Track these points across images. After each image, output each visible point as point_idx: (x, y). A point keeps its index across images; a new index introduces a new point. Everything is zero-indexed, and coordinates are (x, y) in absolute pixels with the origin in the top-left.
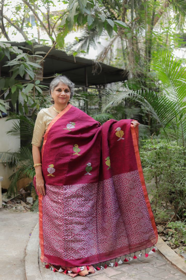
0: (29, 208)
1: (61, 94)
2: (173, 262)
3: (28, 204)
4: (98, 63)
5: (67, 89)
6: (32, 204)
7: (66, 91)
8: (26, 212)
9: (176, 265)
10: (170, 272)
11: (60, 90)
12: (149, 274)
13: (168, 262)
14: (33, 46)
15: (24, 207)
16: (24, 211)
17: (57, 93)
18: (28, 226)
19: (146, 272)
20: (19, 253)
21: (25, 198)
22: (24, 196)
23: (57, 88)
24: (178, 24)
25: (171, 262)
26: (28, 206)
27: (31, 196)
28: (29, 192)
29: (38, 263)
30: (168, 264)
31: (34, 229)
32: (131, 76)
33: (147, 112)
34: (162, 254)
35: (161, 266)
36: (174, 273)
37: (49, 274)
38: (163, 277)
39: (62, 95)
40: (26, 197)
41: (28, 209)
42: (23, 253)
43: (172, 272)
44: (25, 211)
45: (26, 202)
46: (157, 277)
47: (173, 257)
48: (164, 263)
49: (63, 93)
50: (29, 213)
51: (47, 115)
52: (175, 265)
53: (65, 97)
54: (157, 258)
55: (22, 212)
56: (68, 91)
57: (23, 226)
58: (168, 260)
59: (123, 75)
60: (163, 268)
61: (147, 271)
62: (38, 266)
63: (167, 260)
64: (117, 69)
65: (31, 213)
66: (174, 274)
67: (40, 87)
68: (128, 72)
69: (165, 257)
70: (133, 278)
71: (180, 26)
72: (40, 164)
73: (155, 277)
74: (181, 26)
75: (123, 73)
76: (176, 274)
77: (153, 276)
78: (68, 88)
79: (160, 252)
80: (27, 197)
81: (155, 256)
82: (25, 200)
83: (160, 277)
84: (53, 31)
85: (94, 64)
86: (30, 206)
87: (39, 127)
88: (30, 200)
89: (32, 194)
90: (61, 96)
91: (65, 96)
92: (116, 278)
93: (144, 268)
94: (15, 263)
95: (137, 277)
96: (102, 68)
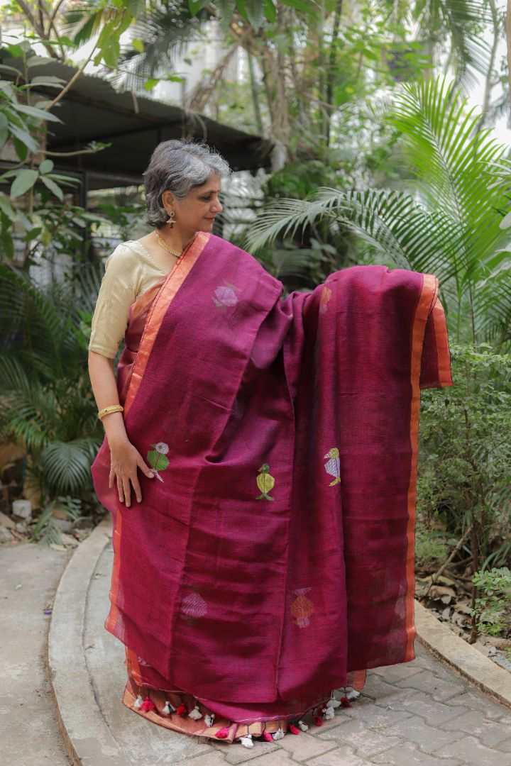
0: (25, 534)
2: (488, 685)
3: (18, 519)
4: (196, 119)
6: (29, 519)
8: (17, 545)
9: (499, 693)
10: (485, 713)
12: (426, 722)
13: (471, 685)
14: (24, 61)
15: (9, 529)
16: (10, 540)
18: (33, 587)
19: (415, 715)
20: (26, 668)
21: (7, 504)
22: (4, 499)
24: (391, 16)
25: (482, 686)
26: (21, 527)
27: (24, 498)
28: (13, 484)
29: (95, 698)
30: (472, 690)
31: (58, 596)
32: (280, 158)
33: (325, 259)
34: (448, 662)
35: (454, 697)
36: (496, 716)
37: (134, 733)
38: (469, 732)
40: (11, 502)
41: (20, 537)
42: (38, 670)
43: (489, 714)
44: (16, 542)
45: (13, 516)
46: (451, 731)
47: (484, 669)
48: (460, 688)
50: (27, 547)
51: (144, 261)
52: (496, 695)
54: (436, 673)
55: (6, 544)
57: (19, 586)
58: (470, 679)
59: (260, 153)
60: (461, 702)
61: (417, 713)
62: (96, 707)
63: (465, 679)
64: (242, 134)
65: (33, 547)
66: (498, 720)
67: (55, 181)
68: (273, 146)
69: (457, 669)
70: (382, 735)
71: (395, 22)
72: (118, 407)
73: (444, 730)
74: (399, 21)
75: (259, 149)
76: (503, 720)
77: (438, 727)
79: (440, 655)
80: (13, 501)
81: (428, 668)
82: (7, 509)
83: (458, 730)
84: (52, 26)
85: (187, 119)
86: (25, 524)
87: (117, 297)
88: (23, 509)
89: (27, 492)
92: (334, 737)
93: (406, 703)
94: (21, 700)
95: (395, 733)
96: (208, 132)
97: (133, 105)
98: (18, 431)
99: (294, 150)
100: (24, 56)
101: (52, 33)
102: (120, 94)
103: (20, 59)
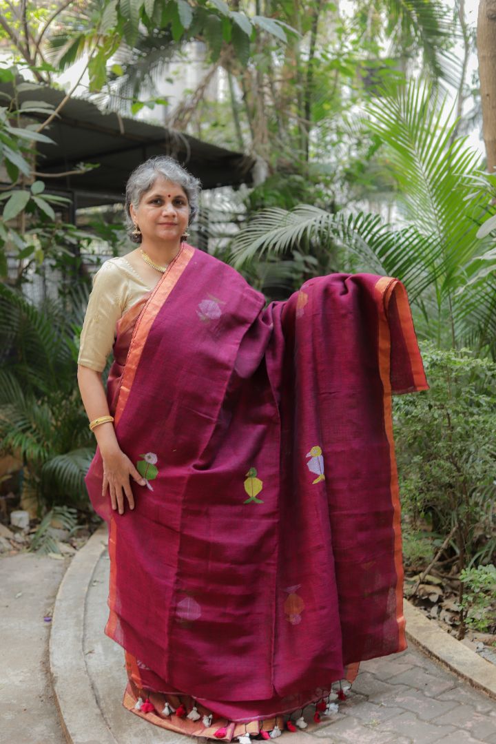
0: (23, 544)
1: (164, 213)
2: (477, 680)
3: (16, 529)
4: (180, 138)
5: (179, 197)
6: (27, 529)
7: (177, 202)
8: (15, 555)
9: (488, 687)
10: (475, 708)
11: (158, 201)
12: (418, 717)
13: (461, 681)
14: (14, 85)
15: (8, 539)
16: (9, 550)
17: (151, 211)
18: (33, 595)
19: (407, 710)
20: (29, 674)
21: (6, 515)
22: (2, 510)
23: (151, 195)
24: (365, 34)
25: (471, 681)
26: (19, 537)
27: (21, 509)
28: (11, 495)
29: (97, 702)
30: (462, 686)
31: (57, 603)
32: (262, 173)
34: (438, 658)
35: (444, 692)
36: (486, 710)
37: (136, 735)
38: (458, 724)
39: (166, 216)
40: (9, 513)
41: (18, 546)
42: (40, 676)
43: (479, 708)
44: (15, 552)
45: (11, 526)
46: (442, 725)
47: (473, 664)
48: (451, 684)
49: (169, 209)
50: (26, 557)
51: (130, 278)
52: (485, 689)
53: (176, 220)
54: (426, 670)
55: (5, 554)
56: (184, 204)
57: (20, 594)
58: (459, 674)
59: (242, 169)
60: (451, 697)
61: (409, 708)
62: (97, 711)
63: (455, 675)
64: (224, 151)
65: (33, 556)
66: (487, 714)
67: (47, 201)
68: (254, 162)
69: (447, 665)
70: (376, 730)
71: (369, 39)
72: (110, 418)
73: (436, 725)
74: (372, 39)
75: (241, 165)
76: (493, 714)
77: (430, 722)
78: (181, 193)
79: (430, 652)
80: (11, 512)
81: (419, 664)
82: (6, 520)
83: (449, 724)
85: (171, 138)
86: (23, 534)
87: (103, 312)
88: (21, 519)
89: (25, 503)
90: (162, 220)
91: (174, 216)
92: (329, 734)
93: (398, 699)
94: (24, 706)
95: (389, 729)
96: (191, 150)
97: (118, 125)
98: (15, 443)
99: (275, 166)
100: (14, 81)
101: (38, 57)
102: (106, 115)
103: (10, 84)
